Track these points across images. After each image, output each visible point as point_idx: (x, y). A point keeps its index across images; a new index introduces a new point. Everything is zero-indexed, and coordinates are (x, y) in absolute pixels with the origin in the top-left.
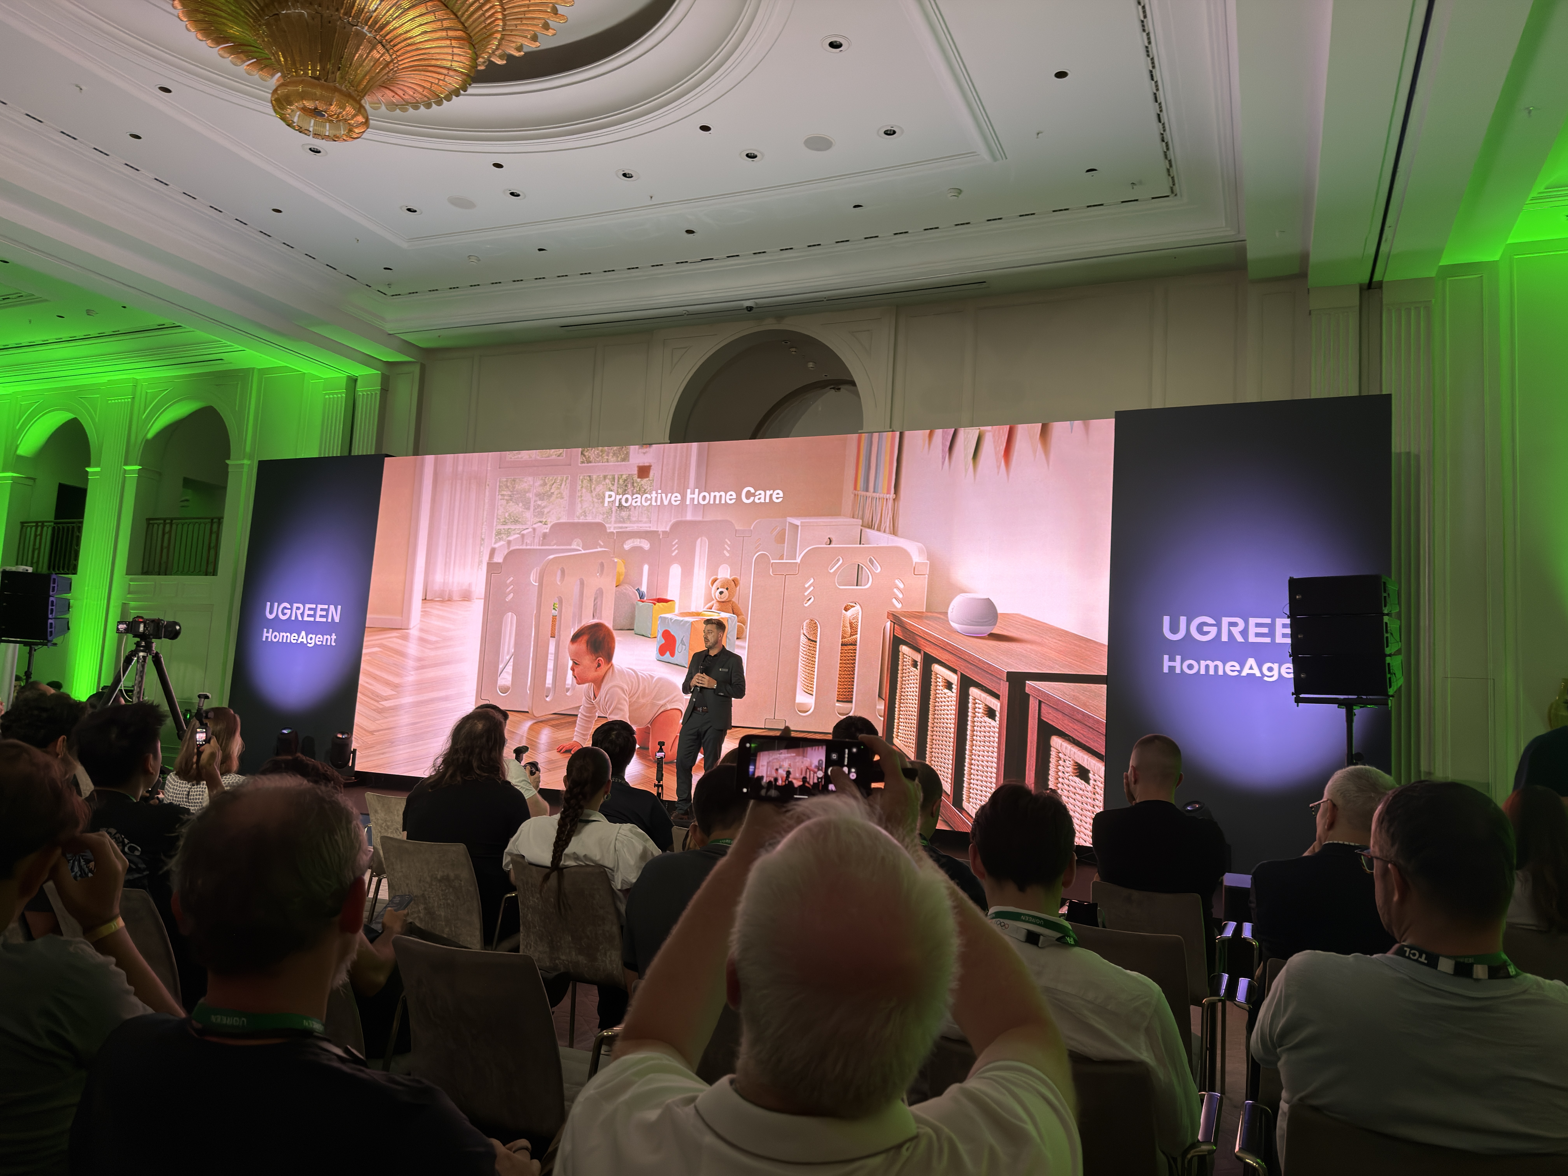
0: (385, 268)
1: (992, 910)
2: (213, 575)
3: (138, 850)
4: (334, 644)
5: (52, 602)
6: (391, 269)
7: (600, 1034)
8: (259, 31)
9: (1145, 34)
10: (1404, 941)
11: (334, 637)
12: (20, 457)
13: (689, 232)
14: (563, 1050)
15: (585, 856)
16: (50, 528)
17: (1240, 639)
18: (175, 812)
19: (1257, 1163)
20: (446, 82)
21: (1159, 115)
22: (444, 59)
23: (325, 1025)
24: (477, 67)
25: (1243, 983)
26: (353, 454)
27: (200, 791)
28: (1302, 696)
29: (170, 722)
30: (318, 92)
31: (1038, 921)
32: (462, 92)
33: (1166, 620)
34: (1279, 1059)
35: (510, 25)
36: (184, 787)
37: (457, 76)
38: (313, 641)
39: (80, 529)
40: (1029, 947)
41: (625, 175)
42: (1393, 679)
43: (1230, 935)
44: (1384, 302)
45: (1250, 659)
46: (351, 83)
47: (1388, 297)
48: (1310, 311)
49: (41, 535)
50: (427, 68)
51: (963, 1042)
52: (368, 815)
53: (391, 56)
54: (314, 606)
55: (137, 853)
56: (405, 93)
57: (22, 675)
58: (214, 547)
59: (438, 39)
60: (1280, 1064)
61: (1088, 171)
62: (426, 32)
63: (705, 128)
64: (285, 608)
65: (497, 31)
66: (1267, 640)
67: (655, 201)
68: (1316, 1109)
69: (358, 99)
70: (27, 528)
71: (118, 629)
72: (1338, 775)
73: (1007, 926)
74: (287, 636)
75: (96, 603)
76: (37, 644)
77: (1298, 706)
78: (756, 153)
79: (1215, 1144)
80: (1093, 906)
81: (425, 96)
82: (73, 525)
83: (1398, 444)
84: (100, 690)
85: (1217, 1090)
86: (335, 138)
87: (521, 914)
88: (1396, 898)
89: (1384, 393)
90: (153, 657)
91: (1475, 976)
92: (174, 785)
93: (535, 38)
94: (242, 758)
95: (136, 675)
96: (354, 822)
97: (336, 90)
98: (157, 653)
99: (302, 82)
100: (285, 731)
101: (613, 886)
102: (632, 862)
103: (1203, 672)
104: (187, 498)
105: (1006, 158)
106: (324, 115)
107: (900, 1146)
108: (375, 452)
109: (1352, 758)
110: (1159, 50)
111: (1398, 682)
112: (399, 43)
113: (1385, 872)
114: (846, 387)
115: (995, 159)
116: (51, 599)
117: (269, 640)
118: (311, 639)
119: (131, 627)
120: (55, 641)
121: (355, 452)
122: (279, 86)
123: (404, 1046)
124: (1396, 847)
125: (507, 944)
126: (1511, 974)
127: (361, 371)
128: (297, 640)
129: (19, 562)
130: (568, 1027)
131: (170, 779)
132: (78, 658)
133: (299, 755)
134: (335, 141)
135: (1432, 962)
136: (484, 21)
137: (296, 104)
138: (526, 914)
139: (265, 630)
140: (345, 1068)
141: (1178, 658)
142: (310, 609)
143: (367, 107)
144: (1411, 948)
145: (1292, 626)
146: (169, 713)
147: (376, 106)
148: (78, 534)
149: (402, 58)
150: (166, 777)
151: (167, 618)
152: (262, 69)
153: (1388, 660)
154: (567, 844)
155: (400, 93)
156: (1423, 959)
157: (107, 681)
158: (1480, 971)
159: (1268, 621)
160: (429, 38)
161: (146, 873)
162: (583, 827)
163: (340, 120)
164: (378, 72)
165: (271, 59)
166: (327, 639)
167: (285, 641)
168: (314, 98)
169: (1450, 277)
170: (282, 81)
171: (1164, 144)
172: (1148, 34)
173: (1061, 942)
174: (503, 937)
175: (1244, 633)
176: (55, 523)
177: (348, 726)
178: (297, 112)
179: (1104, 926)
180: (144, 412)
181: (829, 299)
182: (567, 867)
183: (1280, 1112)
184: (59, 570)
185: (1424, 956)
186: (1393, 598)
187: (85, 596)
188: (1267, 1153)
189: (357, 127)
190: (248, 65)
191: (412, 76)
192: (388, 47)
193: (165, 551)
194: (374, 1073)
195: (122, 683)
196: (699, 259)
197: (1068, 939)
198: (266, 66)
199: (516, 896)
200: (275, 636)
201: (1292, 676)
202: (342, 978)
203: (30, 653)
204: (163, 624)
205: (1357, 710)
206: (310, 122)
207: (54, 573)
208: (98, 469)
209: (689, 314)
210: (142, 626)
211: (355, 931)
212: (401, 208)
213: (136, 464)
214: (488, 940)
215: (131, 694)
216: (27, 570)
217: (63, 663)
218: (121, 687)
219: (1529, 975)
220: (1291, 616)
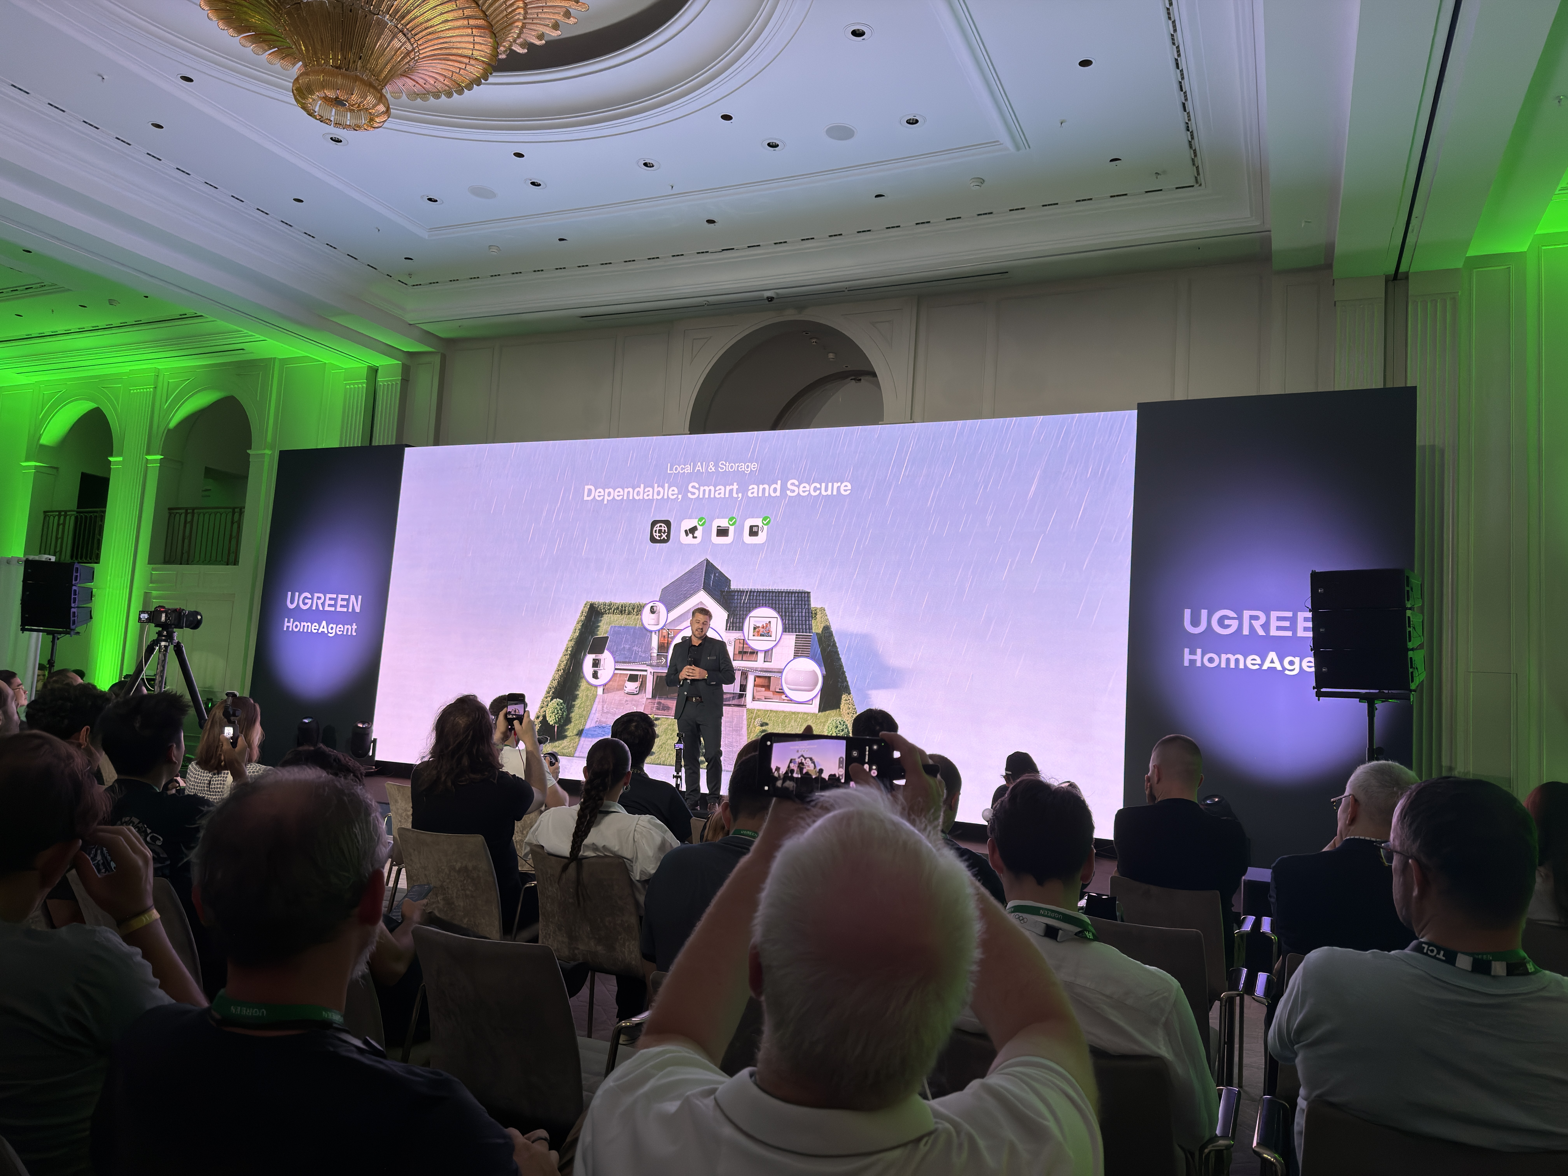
0: (406, 258)
1: (1010, 904)
2: (235, 565)
3: (160, 840)
4: (354, 634)
5: (75, 591)
6: (412, 259)
7: (619, 1024)
8: (280, 20)
9: (1170, 22)
10: (1422, 938)
11: (355, 627)
12: (42, 446)
13: (710, 222)
14: (582, 1040)
15: (604, 846)
16: (73, 518)
17: (1261, 632)
18: (196, 803)
19: (1275, 1158)
20: (467, 71)
21: (1184, 104)
22: (465, 48)
23: (345, 1016)
24: (498, 56)
25: (1262, 977)
26: (373, 444)
27: (221, 780)
28: (1323, 690)
29: (192, 712)
30: (340, 81)
31: (1057, 915)
32: (483, 81)
33: (1187, 613)
34: (1296, 1055)
35: (531, 14)
36: (206, 776)
37: (478, 65)
38: (334, 631)
39: (102, 518)
40: (1048, 941)
41: (645, 164)
42: (1416, 674)
43: (1249, 929)
44: (1410, 293)
45: (1271, 653)
46: (372, 71)
47: (1414, 287)
48: (1335, 302)
49: (64, 524)
50: (448, 57)
51: (982, 1036)
52: (389, 804)
53: (412, 45)
54: (334, 596)
55: (159, 843)
56: (426, 82)
57: (45, 663)
58: (235, 537)
59: (459, 28)
60: (1298, 1061)
61: (1112, 160)
62: (447, 21)
63: (727, 117)
64: (306, 598)
65: (518, 20)
66: (1289, 634)
67: (675, 191)
68: (1332, 1105)
69: (379, 88)
70: (49, 517)
71: (140, 619)
72: (1360, 770)
73: (1025, 920)
74: (308, 626)
75: (118, 592)
76: (60, 633)
77: (1319, 700)
78: (777, 142)
79: (1233, 1138)
80: (1112, 900)
81: (446, 85)
82: (95, 514)
83: (1424, 436)
84: (123, 679)
85: (1234, 1085)
86: (356, 128)
87: (540, 904)
88: (1415, 893)
89: (1409, 385)
90: (174, 646)
91: (1493, 973)
92: (196, 774)
93: (556, 26)
94: (262, 746)
95: (158, 664)
96: (373, 815)
97: (356, 79)
98: (178, 643)
99: (323, 71)
100: (306, 721)
101: (632, 877)
102: (650, 853)
103: (1223, 665)
104: (208, 488)
105: (1029, 147)
106: (346, 105)
107: (919, 1140)
108: (396, 441)
109: (1374, 753)
110: (1185, 37)
111: (1420, 677)
112: (421, 32)
113: (1405, 867)
114: (867, 378)
115: (1018, 148)
116: (74, 588)
117: (290, 630)
118: (332, 628)
119: (153, 617)
120: (77, 630)
121: (375, 443)
122: (301, 75)
123: (423, 1036)
124: (1418, 844)
125: (526, 934)
126: (1530, 971)
127: (382, 361)
128: (318, 630)
129: (43, 551)
130: (586, 1017)
131: (191, 768)
132: (100, 647)
133: (321, 745)
134: (357, 130)
135: (1450, 959)
136: (506, 9)
137: (317, 94)
138: (546, 905)
139: (286, 619)
140: (365, 1060)
141: (1199, 651)
142: (330, 599)
143: (388, 96)
144: (1429, 944)
145: (1314, 619)
146: (191, 704)
147: (397, 94)
148: (100, 523)
149: (423, 47)
150: (188, 766)
151: (189, 608)
152: (283, 58)
153: (1410, 654)
154: (586, 835)
155: (421, 82)
156: (1441, 956)
157: (129, 670)
158: (1498, 968)
159: (1289, 614)
160: (450, 27)
161: (168, 862)
162: (602, 818)
163: (360, 109)
164: (399, 62)
165: (291, 48)
166: (348, 629)
167: (305, 631)
168: (335, 87)
169: (1475, 268)
170: (303, 70)
171: (1189, 133)
172: (1174, 22)
173: (1080, 936)
174: (523, 926)
175: (1266, 626)
176: (78, 512)
177: (369, 717)
178: (318, 101)
179: (1122, 921)
180: (166, 403)
181: (851, 290)
182: (586, 858)
183: (1298, 1108)
184: (81, 558)
185: (1442, 953)
186: (1416, 593)
187: (108, 585)
188: (1285, 1149)
189: (377, 116)
190: (270, 54)
191: (434, 65)
192: (409, 35)
193: (186, 541)
194: (393, 1065)
195: (144, 672)
196: (720, 249)
197: (1087, 934)
198: (287, 56)
199: (535, 885)
200: (296, 627)
201: (1313, 669)
202: (361, 969)
203: (53, 642)
204: (184, 614)
205: (1378, 704)
206: (331, 110)
207: (76, 561)
208: (120, 459)
209: (709, 304)
210: (164, 615)
211: (374, 921)
212: (422, 197)
213: (158, 454)
214: (507, 929)
215: (153, 682)
216: (50, 559)
217: (86, 651)
218: (143, 676)
219: (1547, 972)
220: (1314, 610)
